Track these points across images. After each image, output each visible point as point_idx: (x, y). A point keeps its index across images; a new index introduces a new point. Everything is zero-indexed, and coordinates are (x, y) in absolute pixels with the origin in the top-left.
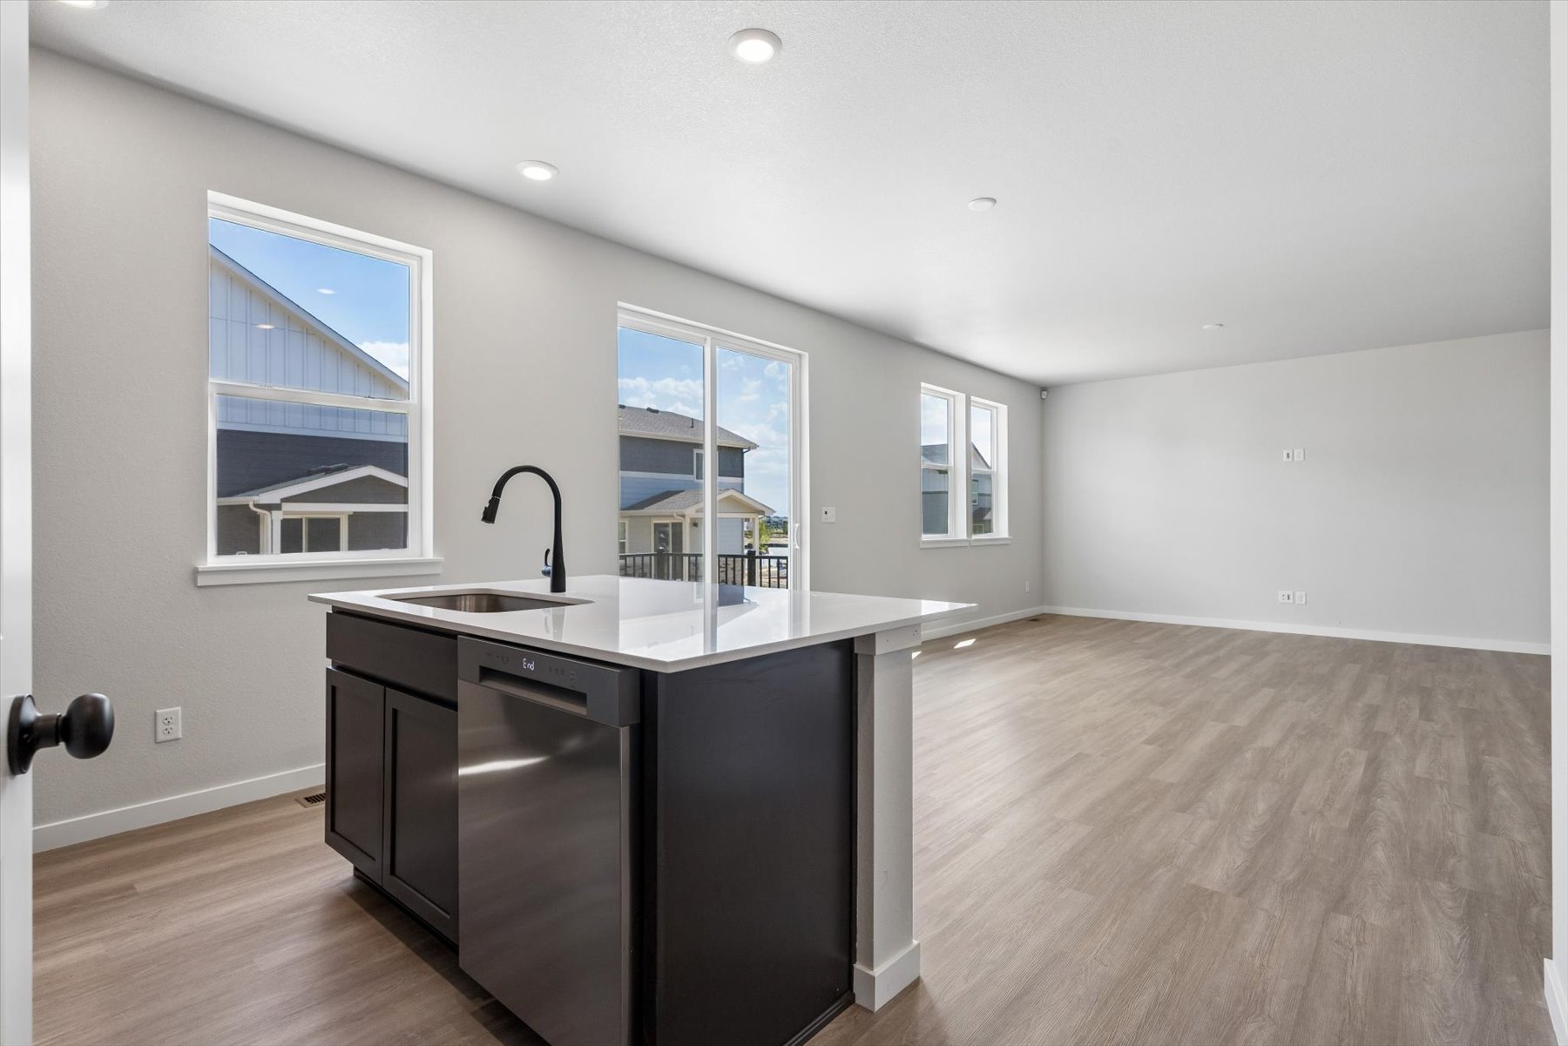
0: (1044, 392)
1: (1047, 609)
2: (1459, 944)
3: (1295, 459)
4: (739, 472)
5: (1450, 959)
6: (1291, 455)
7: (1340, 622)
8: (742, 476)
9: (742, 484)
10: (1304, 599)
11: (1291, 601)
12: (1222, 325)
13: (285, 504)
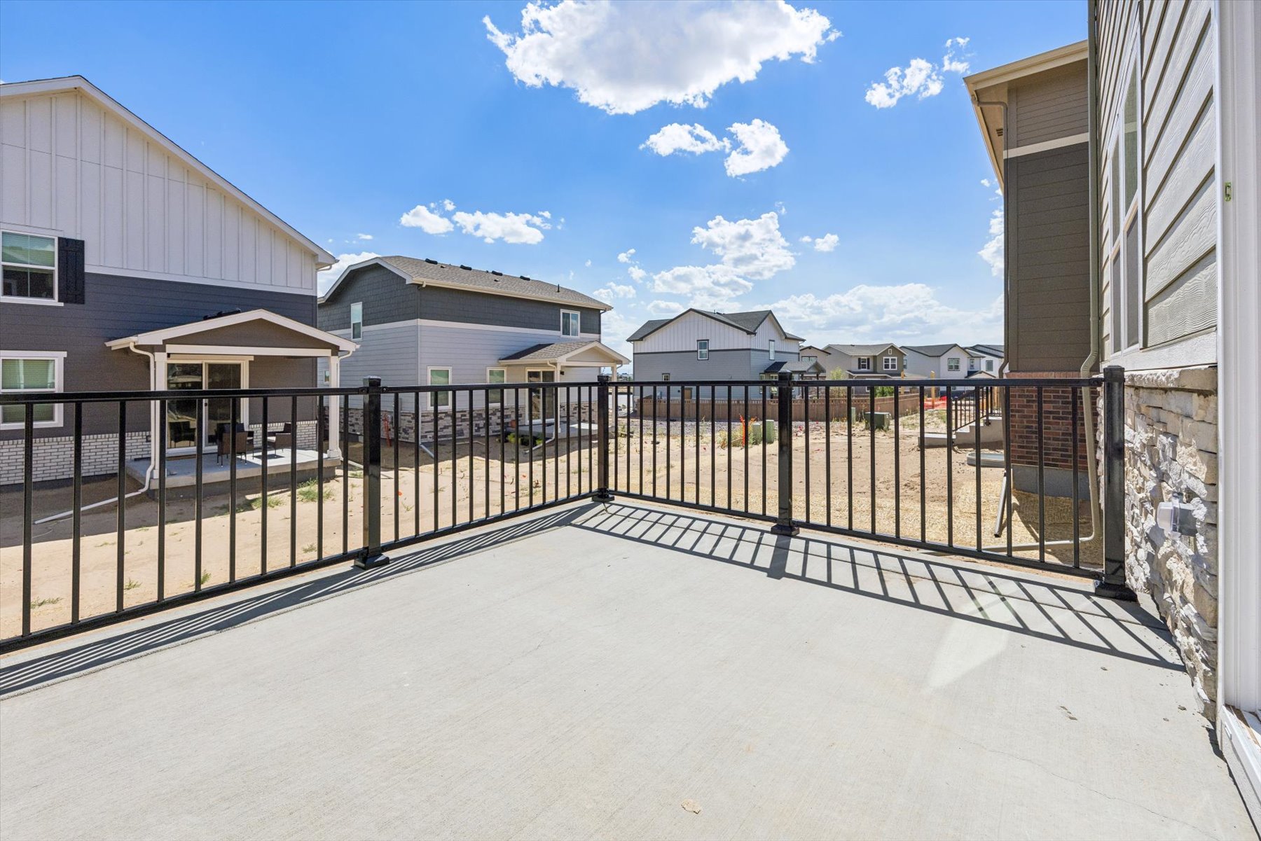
4: (597, 329)
8: (600, 333)
9: (600, 339)
13: (167, 346)
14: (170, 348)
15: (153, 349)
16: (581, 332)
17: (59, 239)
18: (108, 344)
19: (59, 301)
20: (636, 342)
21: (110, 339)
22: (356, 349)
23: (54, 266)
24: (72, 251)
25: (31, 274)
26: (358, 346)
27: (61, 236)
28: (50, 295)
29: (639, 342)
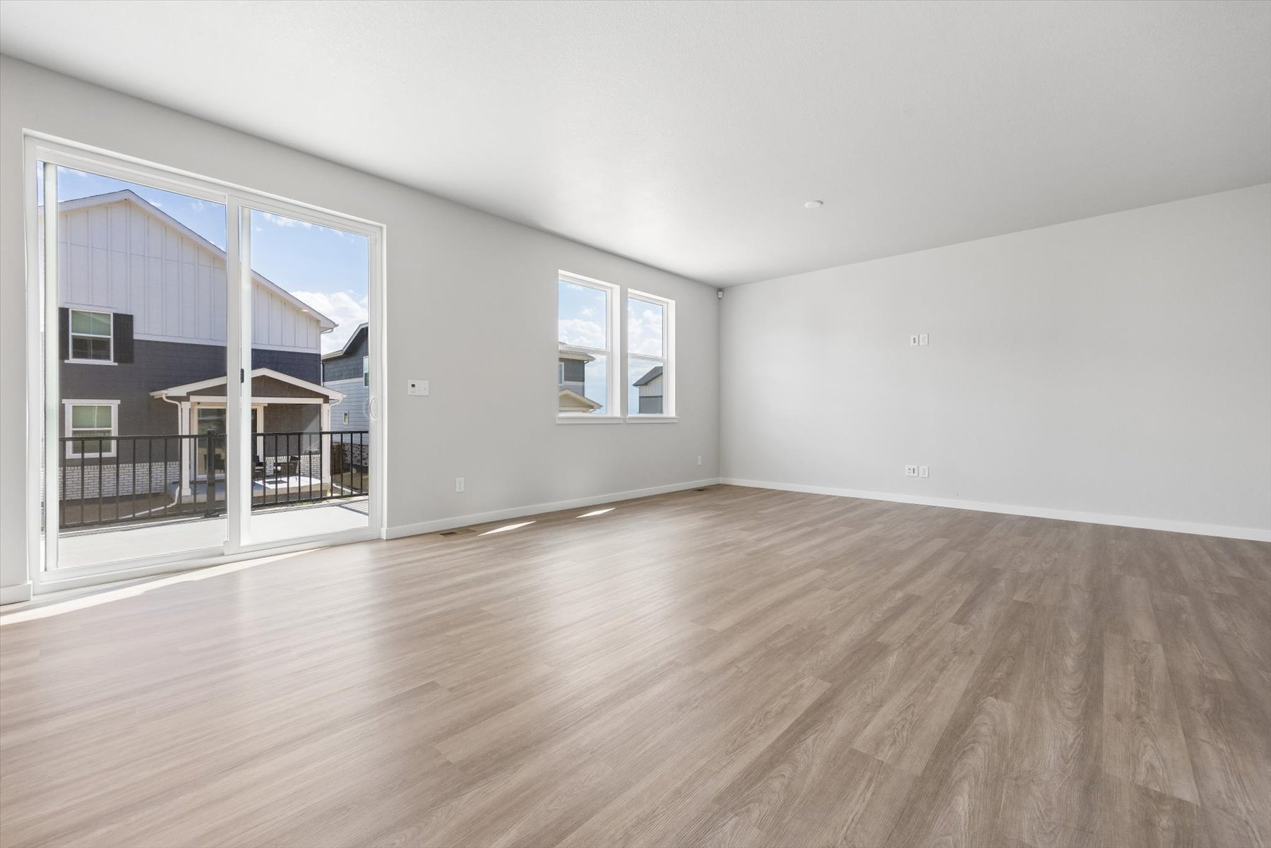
0: (720, 292)
1: (721, 480)
2: (1073, 744)
3: (921, 344)
4: (581, 377)
5: (1061, 759)
6: (917, 340)
7: (958, 495)
8: (583, 381)
9: (583, 387)
10: (927, 473)
11: (916, 474)
12: (822, 203)
13: (191, 397)
14: (194, 399)
15: (180, 399)
16: (565, 380)
17: (114, 314)
18: (152, 394)
19: (115, 361)
20: (642, 387)
21: (154, 390)
22: (344, 398)
23: (110, 335)
24: (124, 323)
25: (93, 341)
26: (345, 396)
27: (115, 312)
28: (108, 357)
29: (644, 387)
